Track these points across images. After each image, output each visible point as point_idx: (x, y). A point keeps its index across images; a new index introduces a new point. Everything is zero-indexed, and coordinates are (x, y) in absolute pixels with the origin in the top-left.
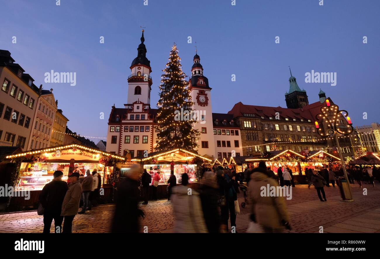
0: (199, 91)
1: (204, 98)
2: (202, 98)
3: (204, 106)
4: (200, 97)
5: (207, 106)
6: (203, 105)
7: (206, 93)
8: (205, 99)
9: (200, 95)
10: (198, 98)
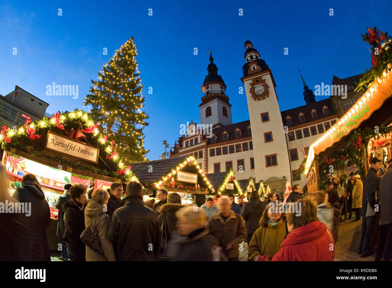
0: (252, 80)
1: (262, 86)
2: (259, 89)
3: (264, 98)
4: (256, 88)
5: (268, 96)
6: (261, 98)
7: (263, 78)
8: (263, 88)
9: (254, 86)
10: (252, 91)
